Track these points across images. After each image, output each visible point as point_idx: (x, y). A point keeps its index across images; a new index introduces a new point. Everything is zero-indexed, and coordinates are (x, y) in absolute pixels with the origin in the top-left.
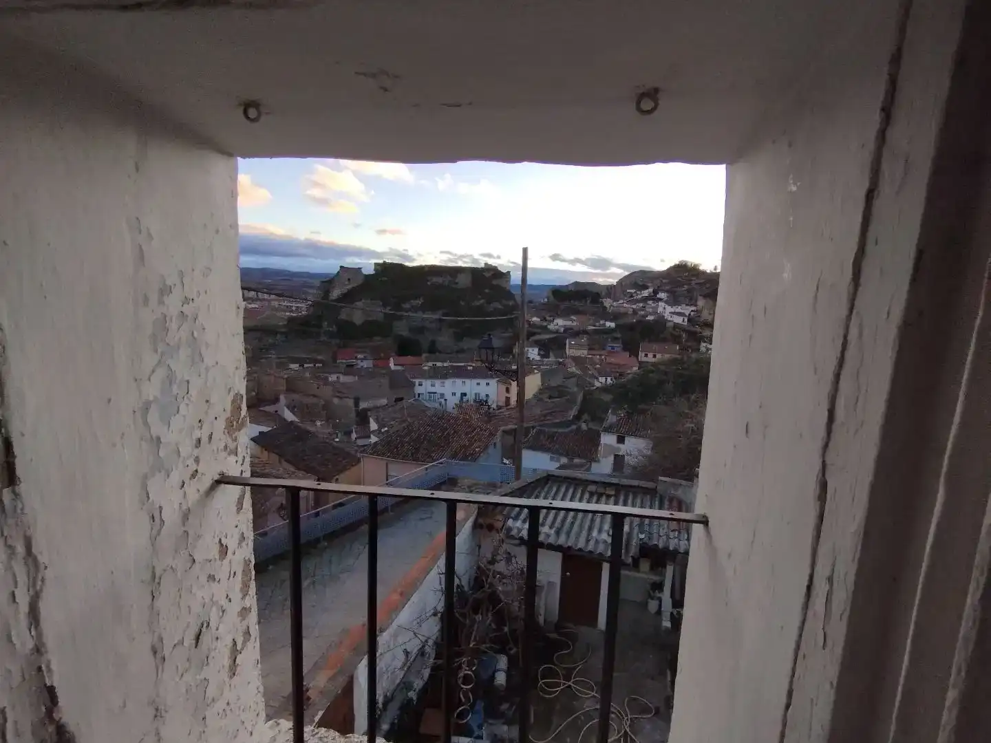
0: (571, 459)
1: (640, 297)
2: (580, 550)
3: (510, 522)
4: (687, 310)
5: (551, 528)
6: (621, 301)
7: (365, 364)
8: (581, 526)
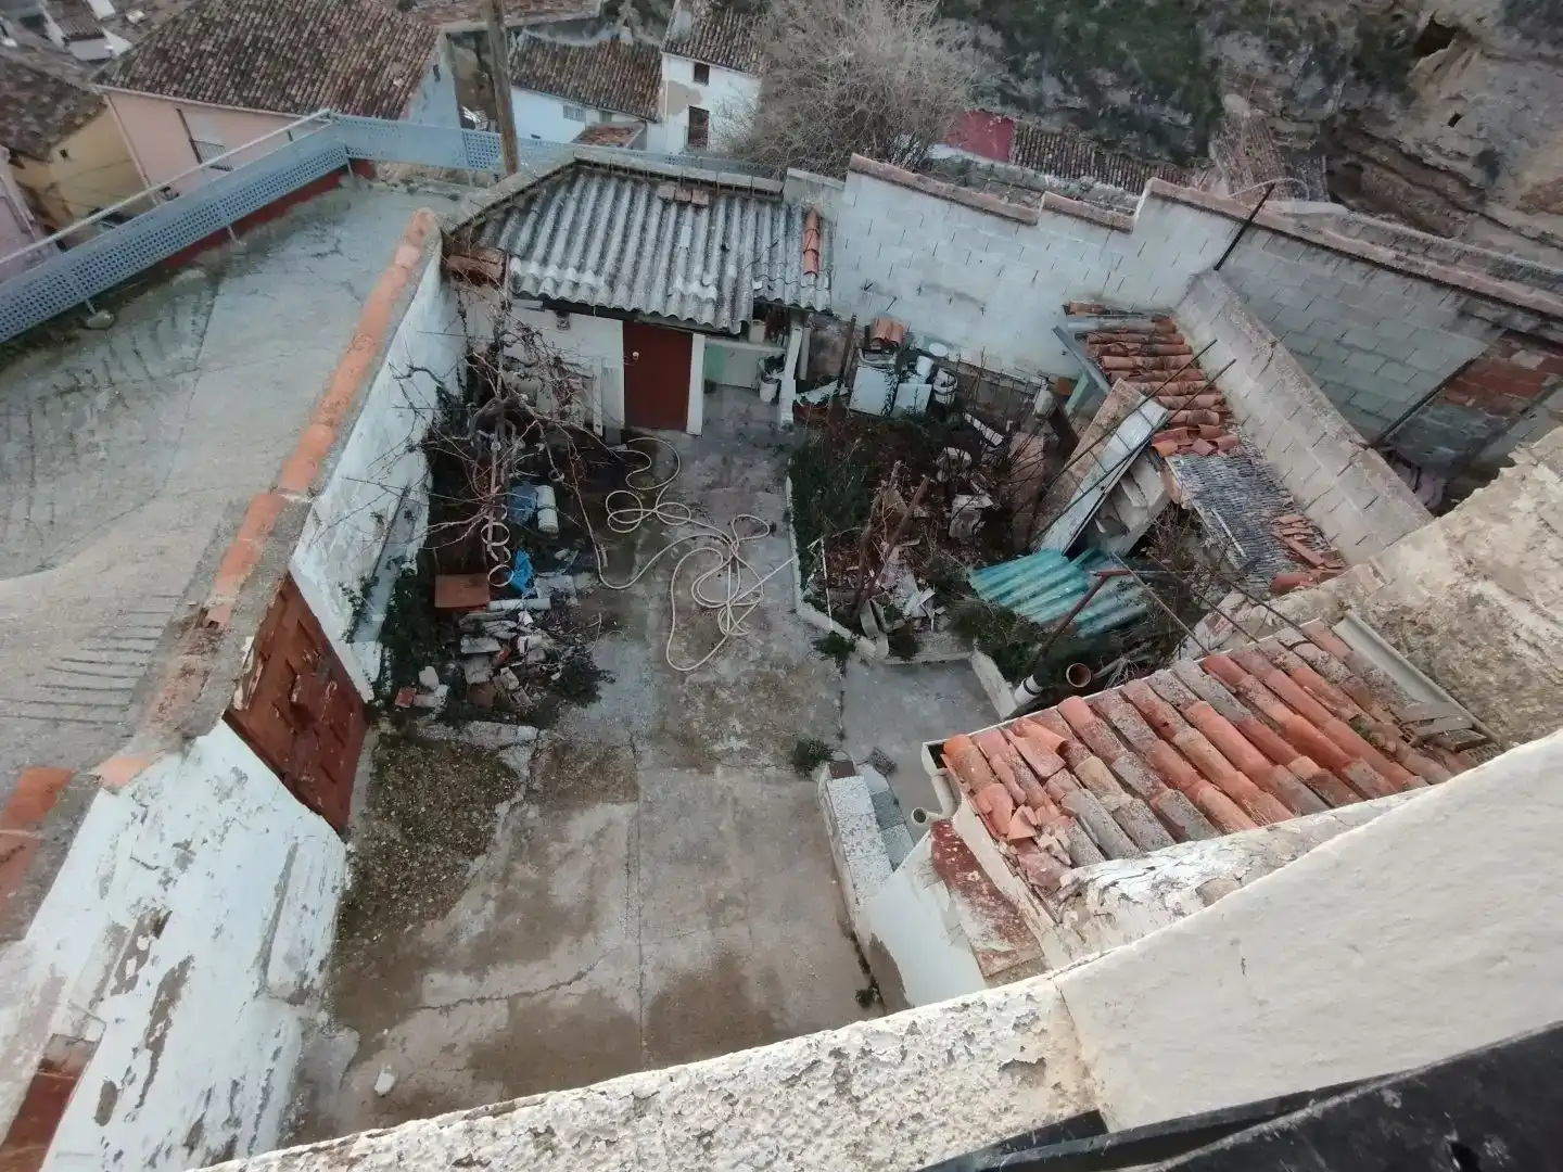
0: (606, 114)
2: (655, 314)
3: (515, 266)
5: (597, 273)
8: (652, 271)
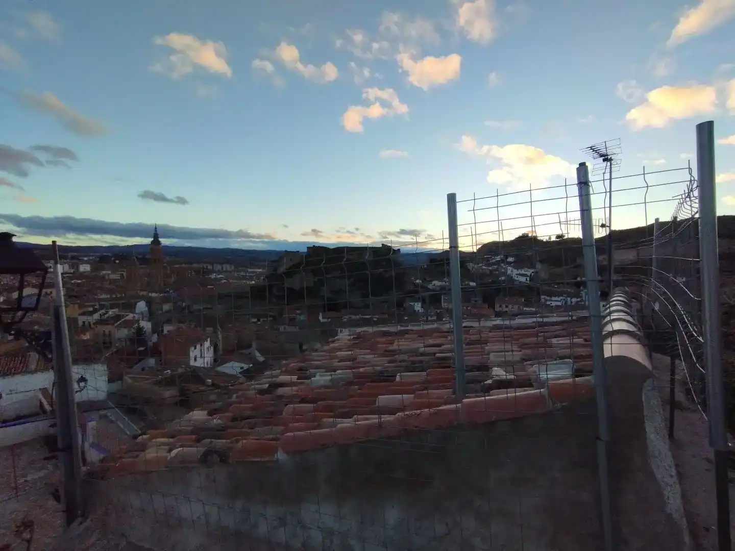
1: (494, 261)
4: (529, 272)
6: (480, 265)
7: (302, 318)
